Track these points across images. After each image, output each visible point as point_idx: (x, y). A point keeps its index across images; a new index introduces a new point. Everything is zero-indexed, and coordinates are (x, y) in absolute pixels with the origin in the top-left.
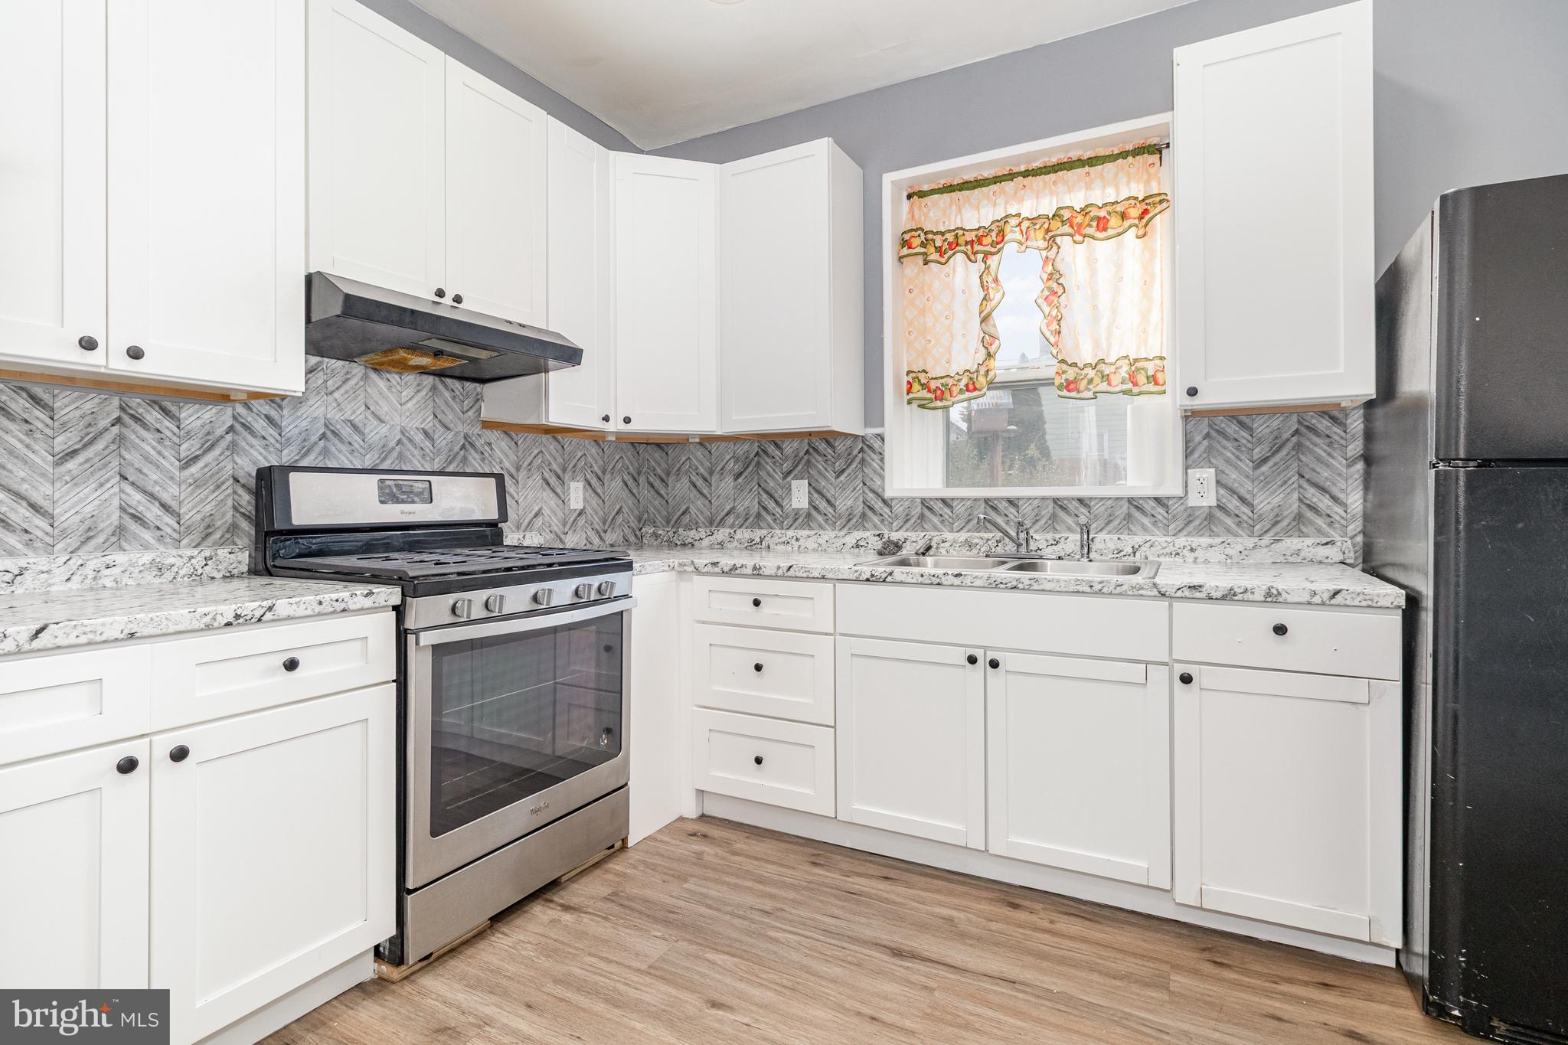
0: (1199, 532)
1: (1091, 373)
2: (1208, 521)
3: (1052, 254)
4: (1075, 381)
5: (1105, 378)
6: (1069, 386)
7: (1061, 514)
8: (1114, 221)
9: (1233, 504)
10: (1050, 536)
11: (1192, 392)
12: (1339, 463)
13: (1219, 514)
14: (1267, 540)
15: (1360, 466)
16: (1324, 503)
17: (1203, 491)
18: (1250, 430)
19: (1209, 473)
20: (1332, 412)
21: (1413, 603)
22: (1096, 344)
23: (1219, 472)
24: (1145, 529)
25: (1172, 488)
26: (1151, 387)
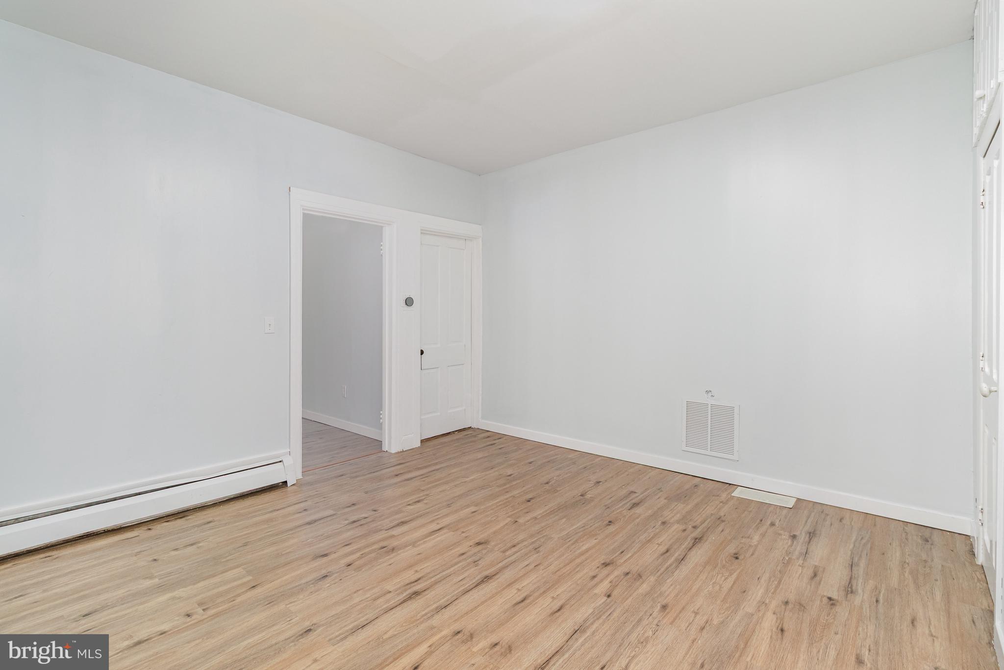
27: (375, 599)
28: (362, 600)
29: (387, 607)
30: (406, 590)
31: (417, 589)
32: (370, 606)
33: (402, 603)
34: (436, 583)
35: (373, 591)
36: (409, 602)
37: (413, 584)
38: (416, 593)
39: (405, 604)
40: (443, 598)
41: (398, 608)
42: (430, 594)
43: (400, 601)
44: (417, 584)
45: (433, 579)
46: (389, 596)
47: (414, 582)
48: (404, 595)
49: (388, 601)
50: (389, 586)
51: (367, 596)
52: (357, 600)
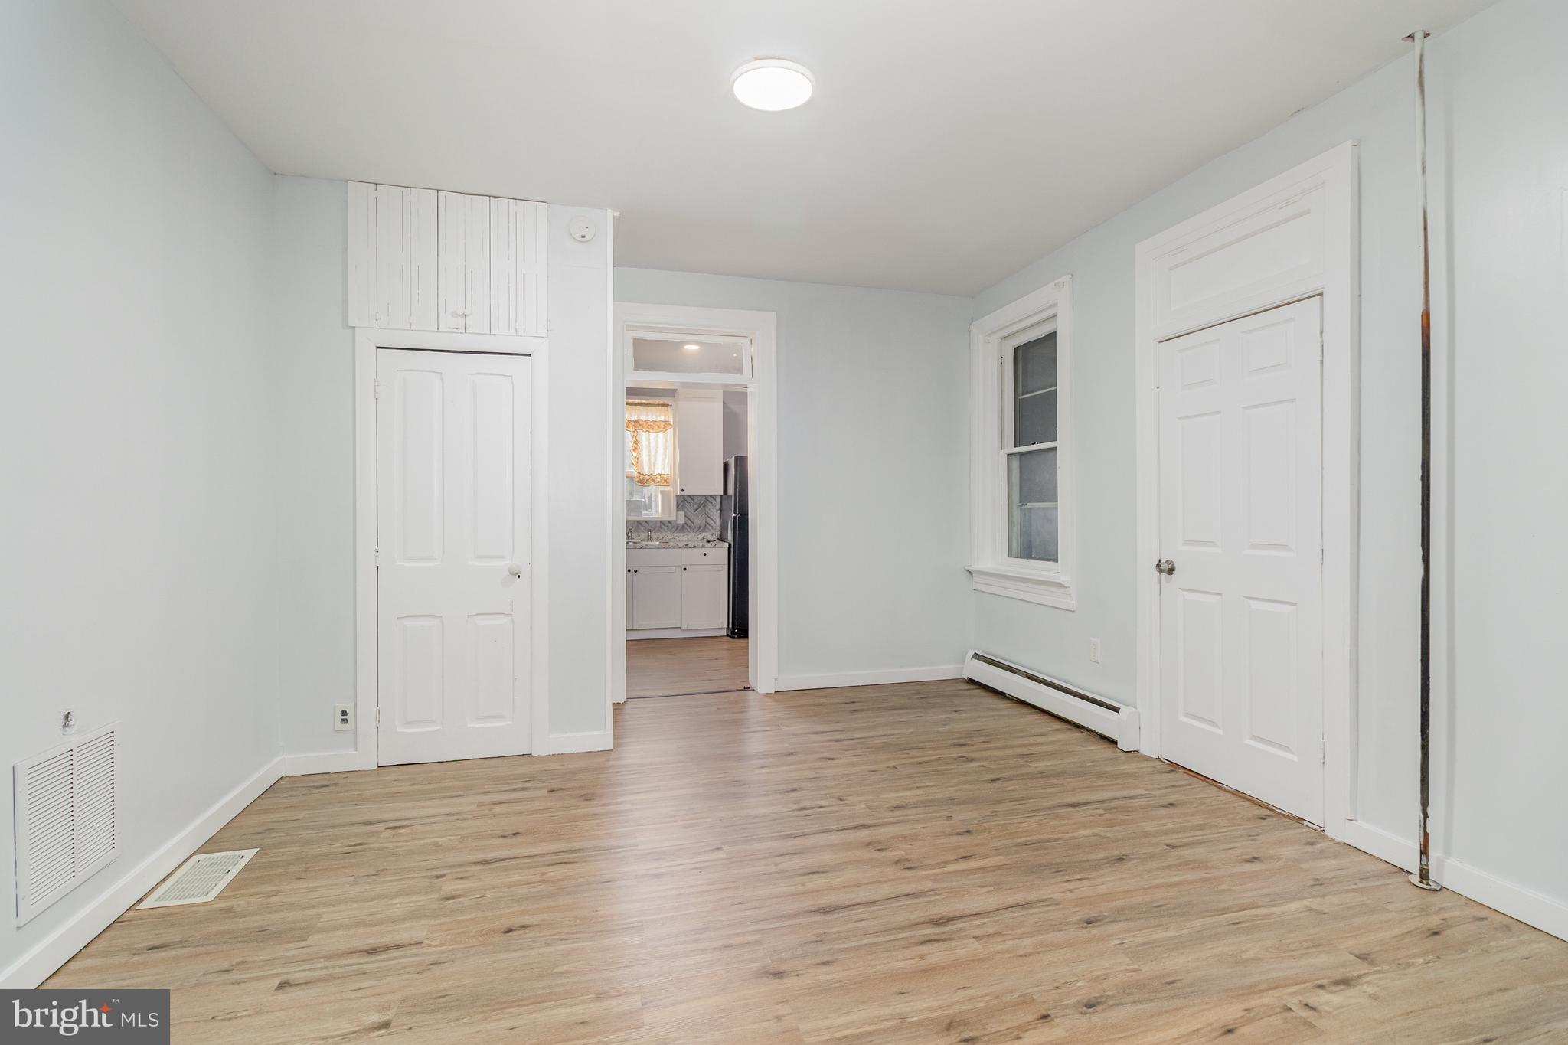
0: (680, 531)
1: (648, 478)
2: (682, 528)
3: (635, 434)
4: (643, 480)
5: (653, 480)
6: (641, 481)
7: (640, 526)
8: (656, 427)
9: (689, 523)
10: (636, 534)
11: (683, 491)
12: (714, 511)
13: (686, 526)
14: (698, 533)
15: (719, 512)
16: (711, 522)
17: (682, 520)
18: (693, 500)
19: (683, 513)
20: (713, 497)
21: (730, 545)
22: (650, 468)
23: (686, 513)
24: (665, 531)
25: (673, 518)
26: (665, 484)
27: (999, 934)
28: (1019, 939)
29: (983, 918)
30: (951, 932)
31: (933, 929)
32: (1007, 927)
33: (961, 917)
34: (902, 929)
35: (1000, 947)
36: (951, 915)
37: (936, 937)
38: (937, 922)
39: (957, 914)
40: (904, 905)
41: (967, 912)
42: (917, 915)
43: (963, 920)
44: (930, 935)
45: (901, 936)
46: (978, 932)
47: (935, 940)
48: (955, 926)
49: (979, 926)
50: (975, 946)
51: (1011, 943)
52: (1027, 941)
